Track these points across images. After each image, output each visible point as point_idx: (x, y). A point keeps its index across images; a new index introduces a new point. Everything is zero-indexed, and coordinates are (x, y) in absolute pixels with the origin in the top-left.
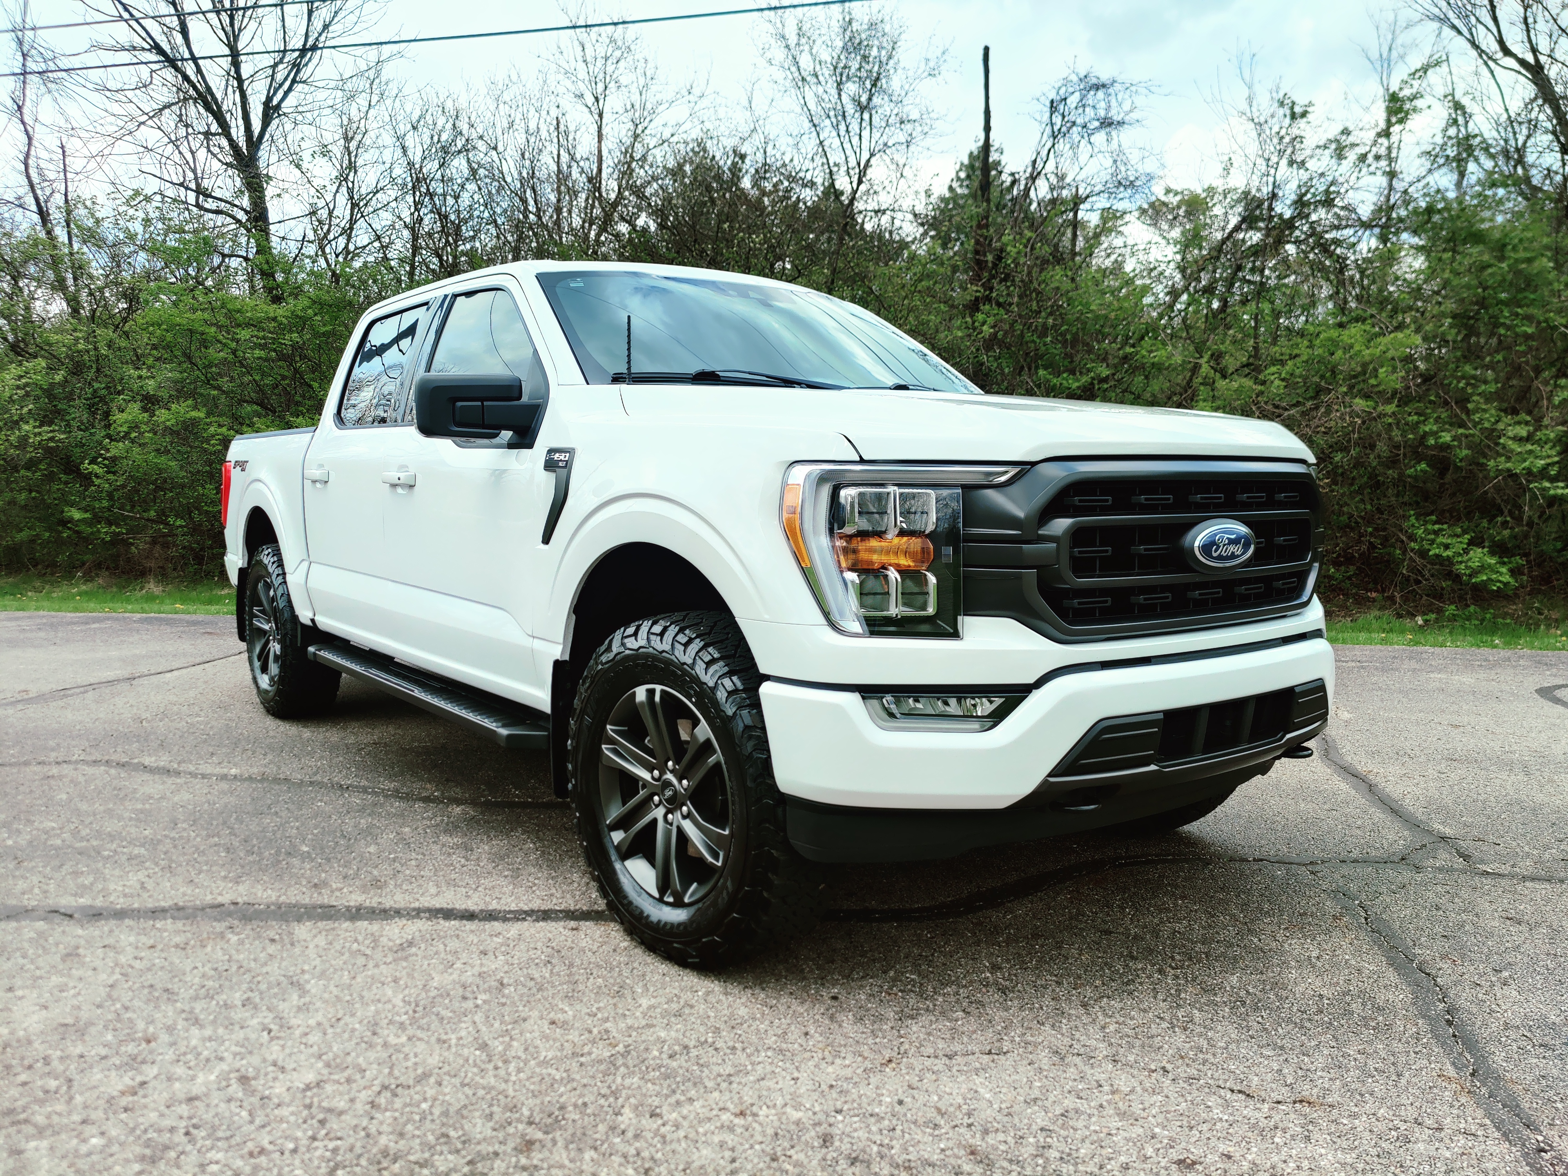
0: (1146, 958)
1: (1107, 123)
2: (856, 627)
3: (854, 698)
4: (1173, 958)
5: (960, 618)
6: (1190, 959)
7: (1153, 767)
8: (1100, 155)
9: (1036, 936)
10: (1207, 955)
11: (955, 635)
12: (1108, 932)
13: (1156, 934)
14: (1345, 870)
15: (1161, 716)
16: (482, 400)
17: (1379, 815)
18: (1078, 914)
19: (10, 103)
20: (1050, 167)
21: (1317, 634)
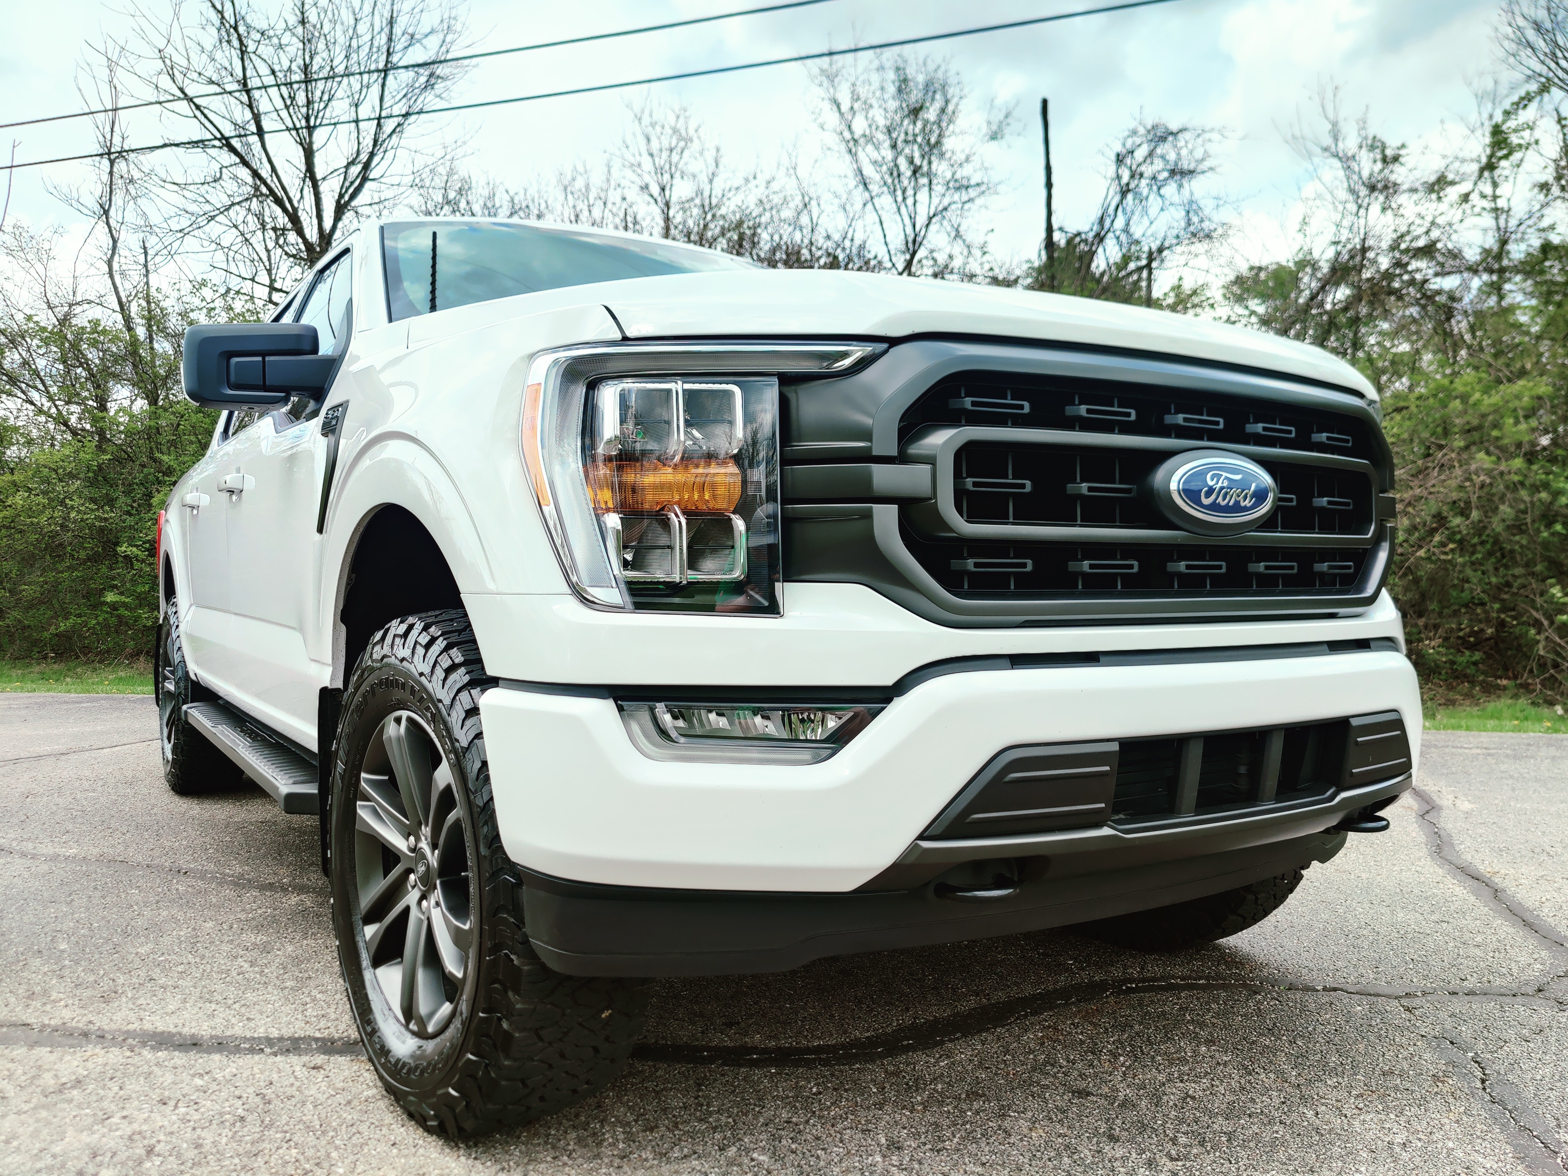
0: (1132, 1141)
1: (1178, 173)
2: (614, 595)
3: (606, 707)
4: (1174, 1141)
5: (778, 586)
6: (1202, 1144)
7: (1106, 831)
8: (1172, 209)
9: (973, 1095)
10: (1230, 1137)
11: (772, 609)
12: (1083, 1094)
13: (1157, 1099)
14: (1458, 1005)
15: (1115, 747)
16: (263, 354)
17: (1506, 929)
18: (1046, 1063)
19: (97, 208)
20: (1120, 223)
21: (1387, 643)
